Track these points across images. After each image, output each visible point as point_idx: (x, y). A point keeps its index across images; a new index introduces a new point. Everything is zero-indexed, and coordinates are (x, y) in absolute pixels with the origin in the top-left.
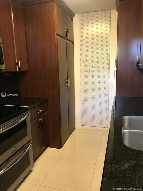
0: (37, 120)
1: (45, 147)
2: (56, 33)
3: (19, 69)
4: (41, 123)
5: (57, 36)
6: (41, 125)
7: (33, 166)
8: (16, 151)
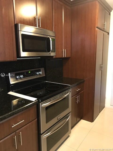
0: (75, 97)
1: (79, 119)
2: (96, 26)
3: (64, 56)
4: (78, 100)
5: (97, 29)
6: (78, 101)
7: (70, 133)
8: (60, 119)
